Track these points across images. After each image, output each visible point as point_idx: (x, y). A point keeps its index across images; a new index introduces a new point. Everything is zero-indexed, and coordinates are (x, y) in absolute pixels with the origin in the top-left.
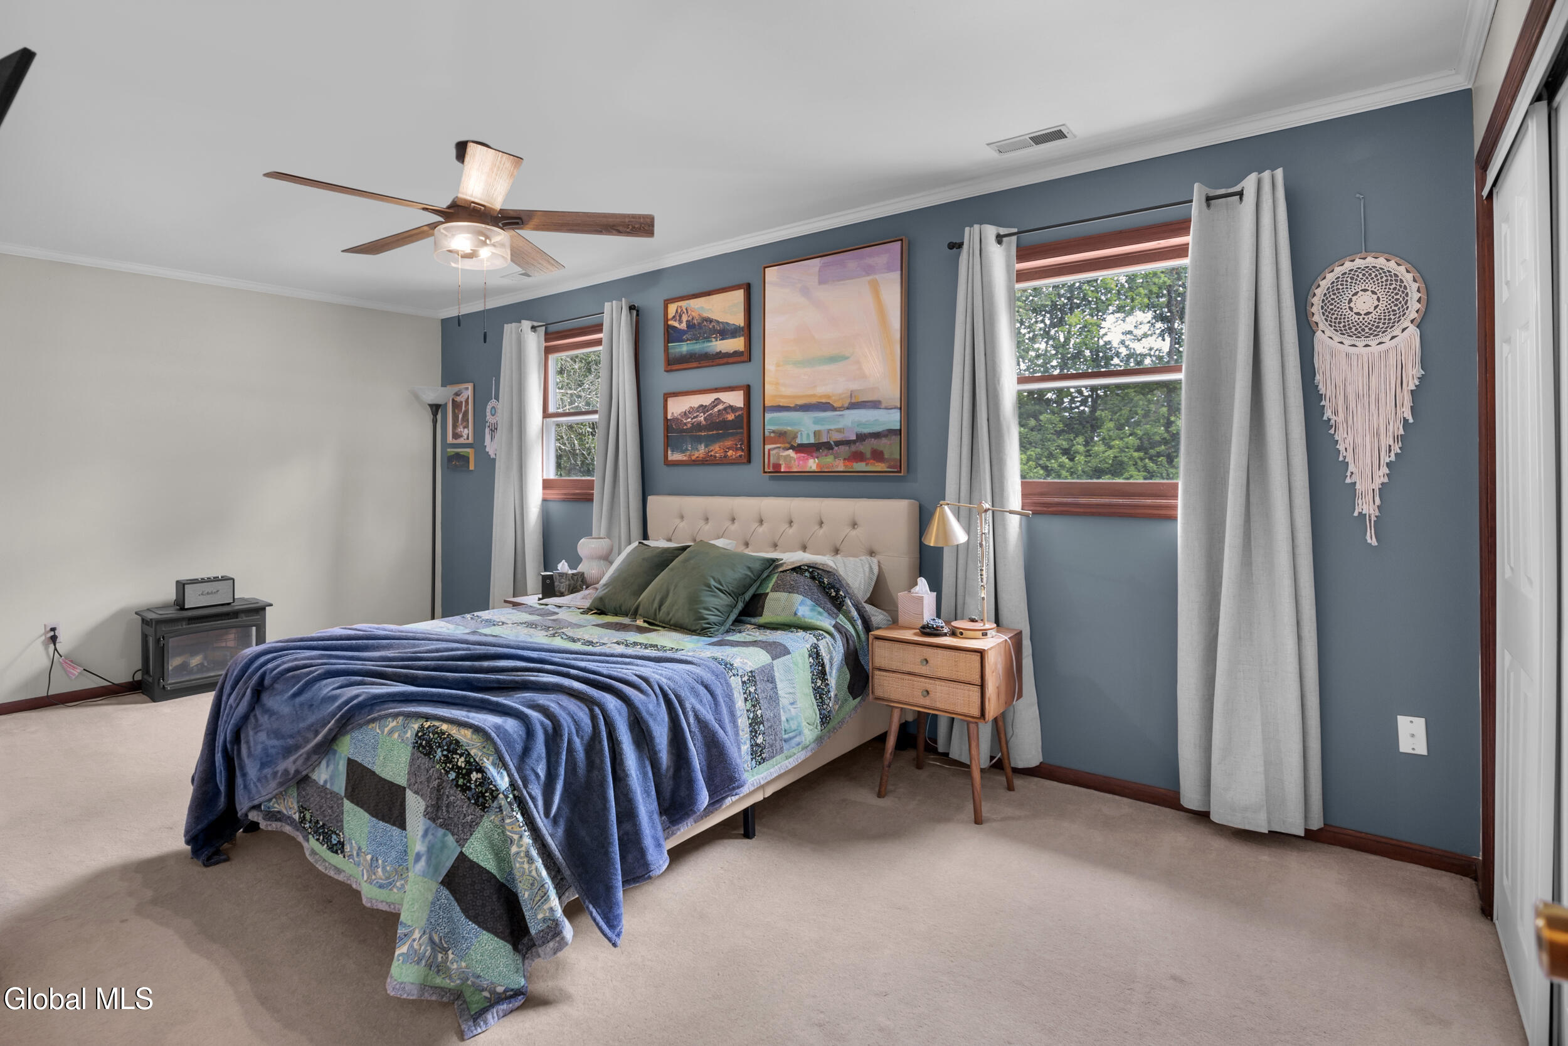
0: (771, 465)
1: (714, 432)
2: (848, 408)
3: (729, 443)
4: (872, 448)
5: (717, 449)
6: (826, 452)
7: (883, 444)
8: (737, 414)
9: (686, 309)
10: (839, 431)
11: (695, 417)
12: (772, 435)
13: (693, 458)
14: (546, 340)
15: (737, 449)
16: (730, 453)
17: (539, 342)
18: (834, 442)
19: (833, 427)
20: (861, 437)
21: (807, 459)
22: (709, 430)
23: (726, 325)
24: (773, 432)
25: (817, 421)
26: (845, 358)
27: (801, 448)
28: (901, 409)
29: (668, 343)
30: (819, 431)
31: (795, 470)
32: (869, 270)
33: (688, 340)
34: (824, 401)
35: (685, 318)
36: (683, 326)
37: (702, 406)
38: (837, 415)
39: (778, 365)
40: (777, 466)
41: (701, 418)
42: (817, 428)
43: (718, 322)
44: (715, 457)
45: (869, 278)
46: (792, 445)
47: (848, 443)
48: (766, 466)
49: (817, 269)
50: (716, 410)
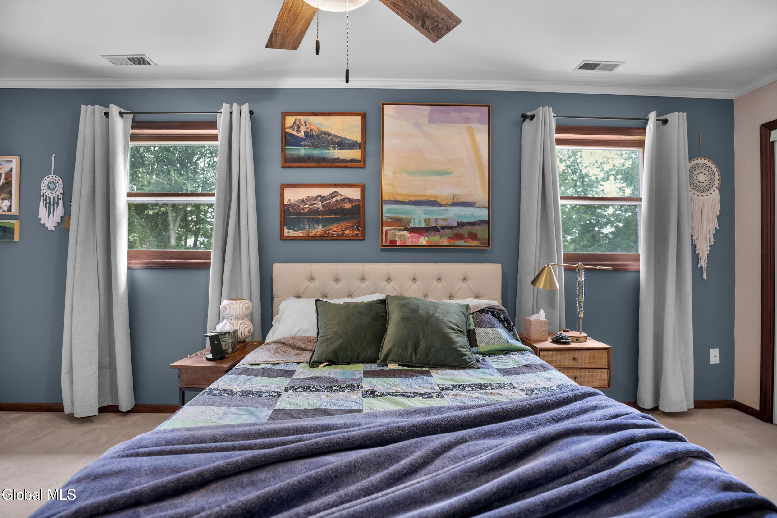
0: (388, 241)
1: (332, 216)
2: (451, 206)
3: (346, 224)
4: (469, 232)
5: (334, 229)
6: (434, 233)
7: (476, 229)
8: (354, 204)
9: (305, 122)
10: (444, 220)
11: (312, 204)
12: (389, 220)
13: (311, 235)
14: (133, 127)
15: (353, 229)
16: (347, 232)
17: (125, 128)
18: (440, 227)
19: (439, 217)
20: (461, 225)
21: (419, 237)
22: (326, 215)
23: (344, 140)
24: (390, 218)
25: (426, 213)
26: (448, 173)
27: (413, 230)
28: (489, 208)
29: (286, 145)
30: (429, 220)
31: (409, 245)
32: (467, 120)
33: (305, 146)
34: (432, 199)
35: (303, 129)
36: (302, 134)
37: (320, 196)
38: (443, 210)
39: (394, 172)
40: (393, 243)
41: (319, 205)
42: (427, 217)
43: (336, 136)
44: (333, 234)
45: (467, 125)
46: (406, 228)
47: (451, 228)
48: (384, 242)
49: (427, 113)
50: (334, 200)
